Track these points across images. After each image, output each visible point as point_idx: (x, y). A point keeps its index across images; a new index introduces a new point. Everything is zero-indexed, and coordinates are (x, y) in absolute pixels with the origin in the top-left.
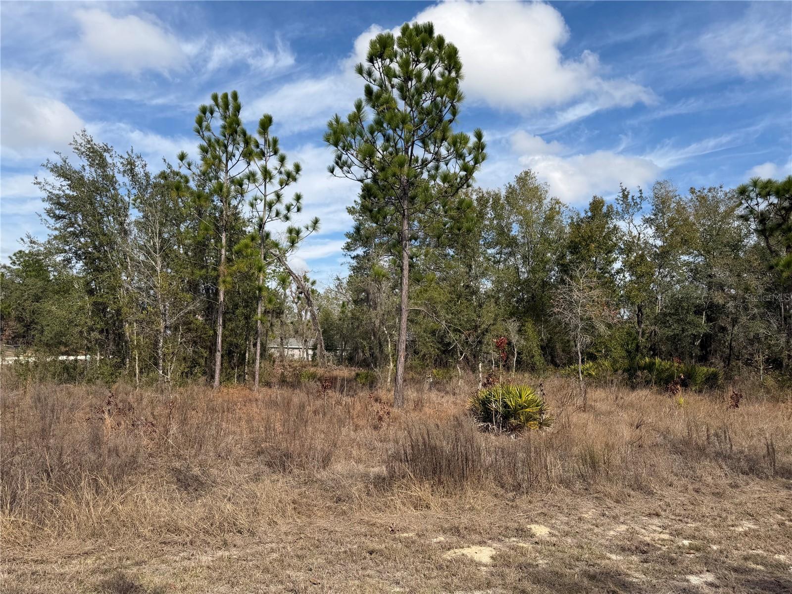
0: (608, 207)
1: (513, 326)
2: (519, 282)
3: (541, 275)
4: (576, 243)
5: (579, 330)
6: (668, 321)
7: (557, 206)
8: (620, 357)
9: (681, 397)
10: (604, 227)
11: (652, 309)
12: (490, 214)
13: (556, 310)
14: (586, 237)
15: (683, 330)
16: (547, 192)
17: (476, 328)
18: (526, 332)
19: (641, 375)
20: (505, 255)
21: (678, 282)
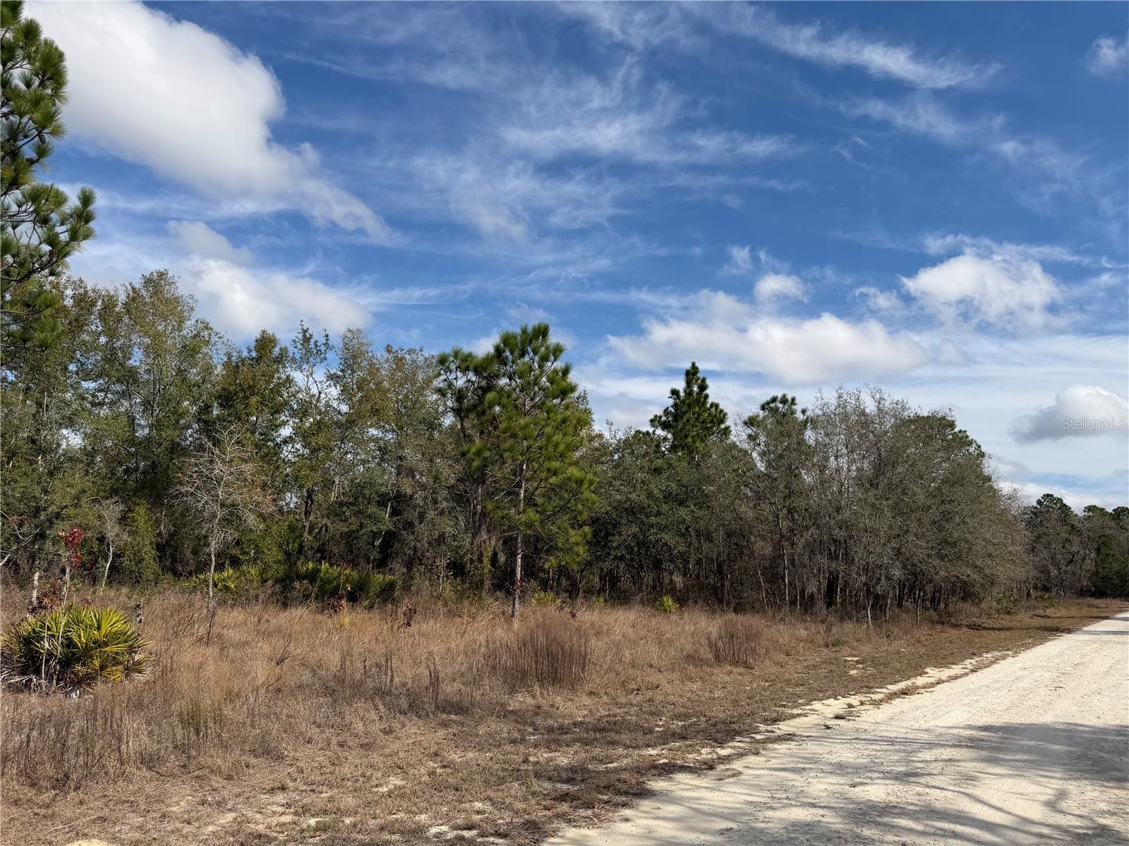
0: (281, 349)
1: (112, 510)
2: (132, 441)
3: (169, 433)
4: (230, 392)
5: (217, 520)
6: (344, 513)
7: (206, 333)
8: (275, 562)
9: (348, 616)
10: (273, 377)
11: (327, 495)
12: (96, 325)
13: (184, 489)
14: (246, 387)
15: (361, 526)
16: (192, 309)
17: (37, 511)
18: (134, 521)
19: (298, 587)
20: (113, 394)
21: (363, 462)
